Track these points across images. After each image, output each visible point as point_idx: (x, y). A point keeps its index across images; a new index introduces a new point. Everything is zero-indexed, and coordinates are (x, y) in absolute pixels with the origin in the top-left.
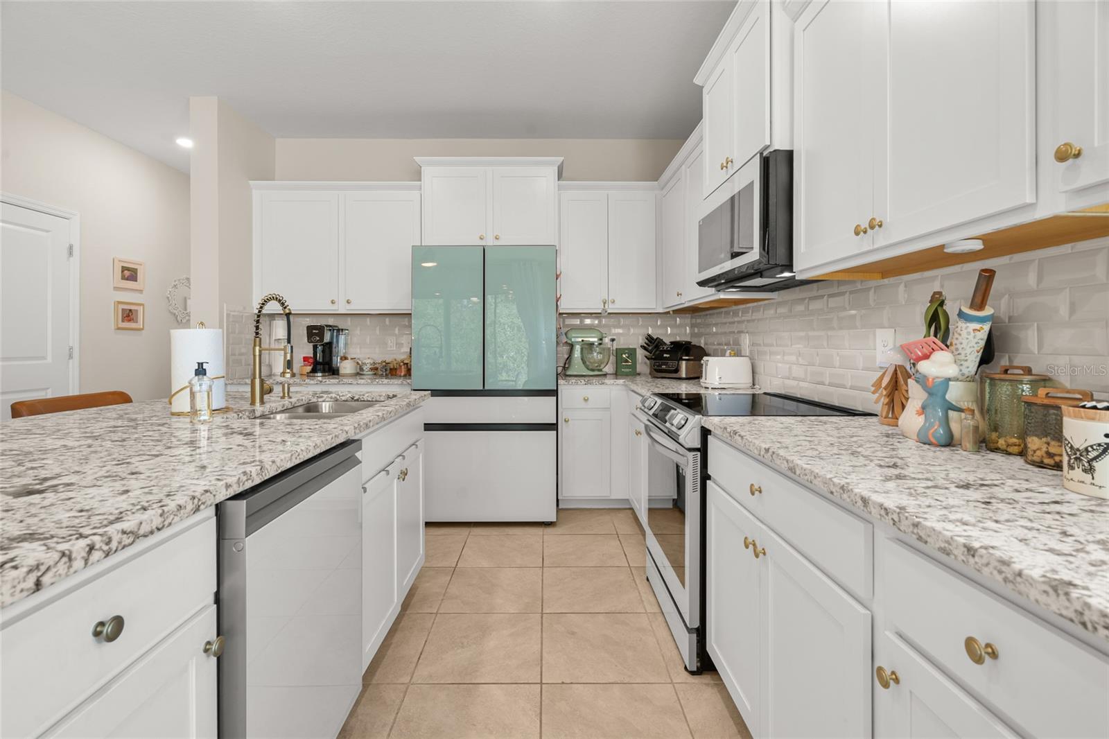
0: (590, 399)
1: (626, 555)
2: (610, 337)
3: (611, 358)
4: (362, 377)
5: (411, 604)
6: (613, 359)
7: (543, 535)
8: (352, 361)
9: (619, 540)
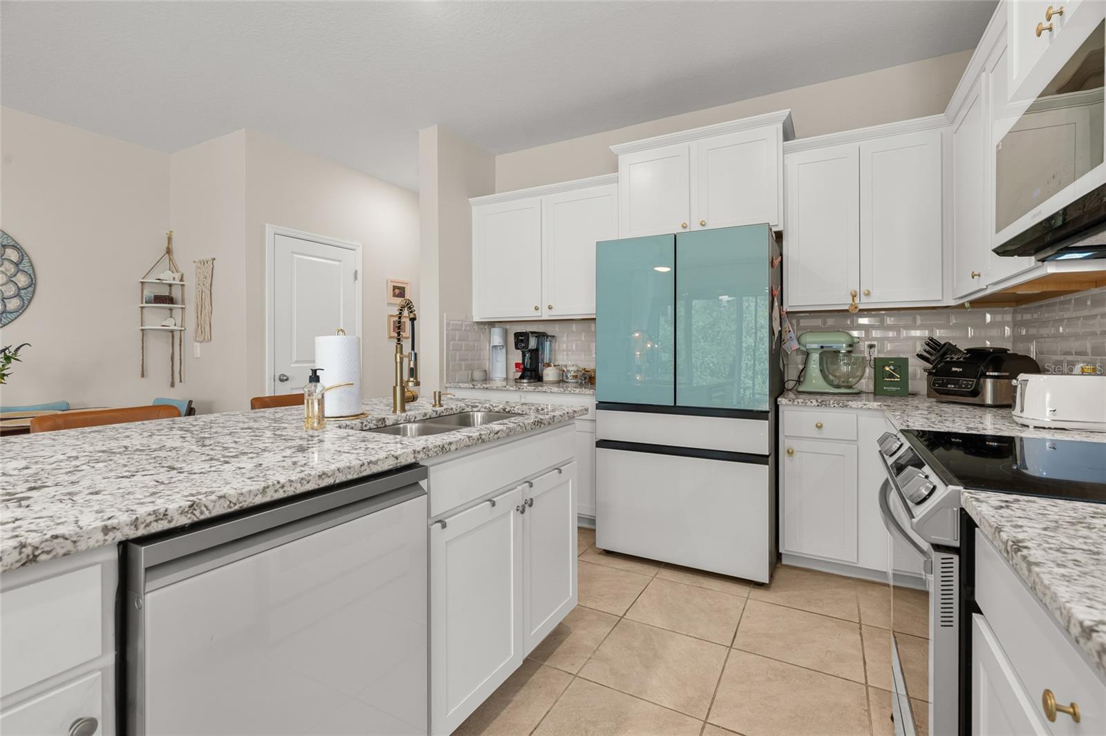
0: (824, 425)
1: (865, 663)
2: (869, 343)
3: (867, 370)
4: (567, 384)
5: (555, 653)
6: (869, 371)
7: (748, 598)
8: (555, 368)
9: (861, 634)
